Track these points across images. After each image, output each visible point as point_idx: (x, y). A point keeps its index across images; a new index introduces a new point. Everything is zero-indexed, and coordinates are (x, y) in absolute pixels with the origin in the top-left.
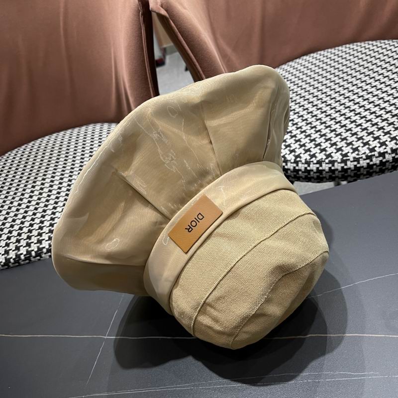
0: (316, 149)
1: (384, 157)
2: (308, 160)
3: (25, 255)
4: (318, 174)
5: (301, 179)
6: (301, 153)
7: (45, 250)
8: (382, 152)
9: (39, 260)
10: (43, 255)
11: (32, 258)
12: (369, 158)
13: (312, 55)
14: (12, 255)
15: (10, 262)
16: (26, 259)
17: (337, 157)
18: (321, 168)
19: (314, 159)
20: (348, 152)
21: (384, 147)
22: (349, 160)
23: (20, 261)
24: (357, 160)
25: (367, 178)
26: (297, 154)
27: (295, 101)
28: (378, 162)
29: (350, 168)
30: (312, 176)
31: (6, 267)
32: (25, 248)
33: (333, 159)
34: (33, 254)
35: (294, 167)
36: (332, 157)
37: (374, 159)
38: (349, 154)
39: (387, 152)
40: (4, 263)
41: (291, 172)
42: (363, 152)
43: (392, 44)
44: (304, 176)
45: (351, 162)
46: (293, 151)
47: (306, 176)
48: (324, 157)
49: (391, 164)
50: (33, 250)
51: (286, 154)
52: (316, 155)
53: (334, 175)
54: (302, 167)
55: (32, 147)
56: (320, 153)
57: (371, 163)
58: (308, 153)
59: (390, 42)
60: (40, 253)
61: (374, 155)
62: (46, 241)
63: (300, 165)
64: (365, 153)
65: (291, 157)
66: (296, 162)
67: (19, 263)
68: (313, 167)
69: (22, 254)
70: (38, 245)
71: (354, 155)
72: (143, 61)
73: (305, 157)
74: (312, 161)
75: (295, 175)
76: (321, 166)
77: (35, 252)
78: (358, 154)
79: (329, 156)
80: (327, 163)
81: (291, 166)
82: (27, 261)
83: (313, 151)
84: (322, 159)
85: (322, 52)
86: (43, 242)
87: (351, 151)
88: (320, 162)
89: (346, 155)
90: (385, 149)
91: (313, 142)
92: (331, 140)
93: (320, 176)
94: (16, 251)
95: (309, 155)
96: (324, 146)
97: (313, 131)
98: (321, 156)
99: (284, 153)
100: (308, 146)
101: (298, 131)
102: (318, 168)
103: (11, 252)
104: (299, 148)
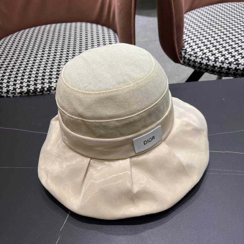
0: (228, 55)
2: (223, 61)
3: (40, 89)
4: (227, 71)
6: (219, 56)
7: (53, 88)
9: (49, 94)
10: (52, 91)
11: (44, 91)
14: (32, 88)
15: (30, 92)
16: (41, 92)
18: (230, 67)
19: (227, 61)
23: (37, 92)
26: (216, 56)
30: (223, 71)
31: (27, 95)
32: (40, 85)
33: (239, 62)
34: (46, 89)
35: (213, 64)
36: (238, 61)
40: (26, 92)
41: (211, 67)
44: (218, 71)
46: (214, 54)
48: (233, 61)
50: (46, 87)
51: (209, 56)
52: (229, 58)
53: (236, 73)
54: (218, 64)
56: (231, 58)
58: (224, 57)
60: (50, 89)
63: (217, 63)
65: (212, 58)
66: (215, 61)
67: (36, 93)
69: (38, 88)
70: (49, 84)
73: (221, 59)
74: (226, 62)
75: (212, 70)
76: (230, 65)
79: (237, 60)
80: (234, 64)
81: (211, 63)
82: (41, 93)
83: (227, 56)
84: (232, 61)
86: (53, 83)
88: (230, 63)
91: (227, 51)
92: (239, 51)
93: (228, 72)
94: (35, 86)
95: (224, 58)
96: (234, 54)
97: (227, 45)
98: (231, 60)
99: (208, 55)
100: (224, 53)
101: (218, 44)
102: (228, 67)
103: (31, 86)
104: (218, 53)
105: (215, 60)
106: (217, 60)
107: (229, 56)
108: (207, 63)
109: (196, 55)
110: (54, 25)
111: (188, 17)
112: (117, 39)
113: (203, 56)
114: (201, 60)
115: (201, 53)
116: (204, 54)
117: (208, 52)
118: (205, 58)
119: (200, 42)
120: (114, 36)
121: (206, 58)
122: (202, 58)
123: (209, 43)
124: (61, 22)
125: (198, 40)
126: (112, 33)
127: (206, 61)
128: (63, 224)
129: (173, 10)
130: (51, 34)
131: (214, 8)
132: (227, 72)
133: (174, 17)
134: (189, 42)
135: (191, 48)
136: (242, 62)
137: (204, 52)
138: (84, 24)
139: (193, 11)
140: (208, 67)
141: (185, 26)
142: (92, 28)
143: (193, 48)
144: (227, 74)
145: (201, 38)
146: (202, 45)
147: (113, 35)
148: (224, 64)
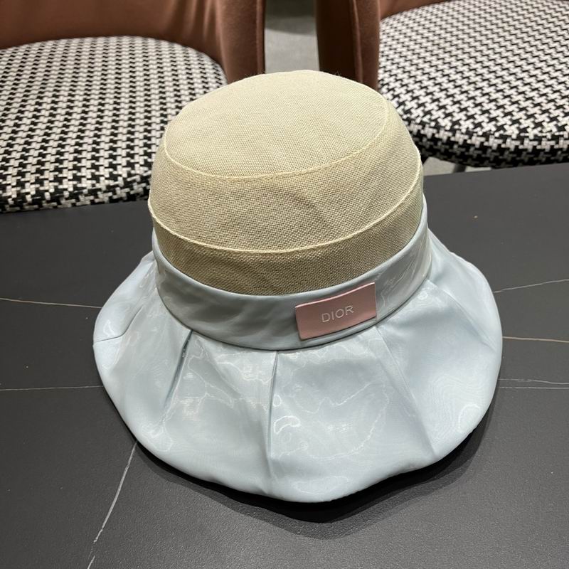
2: (470, 130)
3: (33, 196)
4: (480, 152)
6: (460, 119)
7: (66, 194)
9: (55, 207)
10: (63, 201)
11: (44, 202)
12: (555, 138)
14: (12, 192)
15: (7, 203)
16: (34, 202)
17: (512, 131)
18: (486, 144)
19: (478, 129)
20: (528, 127)
22: (528, 137)
23: (25, 204)
24: (538, 139)
26: (454, 119)
28: (565, 147)
29: (526, 150)
30: (471, 153)
32: (34, 186)
33: (507, 133)
34: (47, 195)
35: (449, 138)
36: (505, 130)
37: (561, 141)
38: (529, 130)
41: (443, 144)
42: (548, 129)
44: (458, 153)
45: (531, 140)
46: (450, 115)
47: (462, 153)
48: (494, 129)
50: (47, 191)
51: (439, 117)
52: (483, 124)
53: (501, 157)
54: (460, 138)
56: (488, 122)
57: (556, 147)
58: (472, 120)
60: (58, 197)
61: (562, 136)
62: (70, 180)
63: (458, 135)
64: (551, 131)
65: (446, 123)
66: (453, 131)
67: (22, 207)
68: (476, 141)
69: (28, 193)
70: (56, 184)
71: (536, 131)
73: (468, 125)
74: (476, 132)
75: (446, 150)
76: (487, 140)
77: (51, 194)
78: (541, 132)
79: (501, 128)
80: (496, 138)
81: (444, 135)
82: (36, 206)
83: (479, 119)
84: (490, 131)
86: (65, 181)
87: (532, 126)
88: (486, 135)
89: (525, 130)
91: (479, 108)
92: (504, 108)
93: (482, 156)
94: (19, 188)
95: (473, 123)
96: (494, 114)
97: (478, 93)
98: (489, 127)
99: (437, 116)
100: (472, 111)
101: (457, 91)
102: (482, 143)
103: (9, 187)
104: (459, 113)
105: (452, 127)
106: (456, 127)
107: (484, 118)
108: (433, 135)
109: (408, 115)
110: (63, 42)
111: (388, 29)
112: (222, 77)
113: (426, 119)
114: (420, 127)
115: (420, 112)
116: (426, 113)
117: (436, 108)
118: (429, 124)
119: (417, 86)
120: (214, 71)
121: (433, 124)
122: (423, 124)
123: (437, 88)
124: (82, 35)
125: (411, 80)
126: (210, 63)
127: (431, 130)
128: (102, 525)
129: (356, 8)
130: (56, 63)
131: (446, 10)
132: (479, 155)
133: (358, 26)
134: (392, 86)
135: (396, 99)
136: (513, 133)
137: (427, 110)
138: (138, 41)
139: (398, 16)
140: (436, 144)
141: (381, 50)
142: (158, 50)
143: (401, 100)
144: (479, 162)
145: (419, 78)
146: (422, 92)
147: (211, 67)
148: (474, 138)
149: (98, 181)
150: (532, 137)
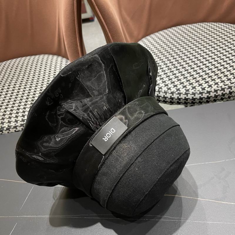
1: (210, 94)
2: (166, 91)
5: (161, 101)
6: (162, 86)
7: (5, 129)
8: (209, 91)
12: (201, 93)
13: (178, 27)
17: (183, 91)
18: (172, 97)
19: (169, 90)
20: (190, 89)
21: (210, 88)
22: (189, 93)
24: (194, 94)
25: (199, 105)
26: (160, 87)
27: (164, 54)
28: (206, 97)
29: (189, 98)
30: (167, 100)
35: (158, 94)
36: (180, 91)
37: (204, 94)
38: (190, 90)
39: (211, 91)
42: (198, 89)
43: (225, 26)
45: (191, 95)
46: (158, 84)
47: (164, 100)
49: (213, 98)
52: (171, 88)
53: (180, 102)
55: (5, 65)
57: (202, 97)
59: (225, 25)
60: (2, 130)
61: (204, 92)
62: (7, 123)
63: (161, 93)
64: (199, 90)
65: (156, 88)
68: (169, 95)
70: (1, 125)
71: (193, 91)
72: (74, 20)
73: (165, 89)
74: (168, 92)
75: (158, 99)
76: (173, 95)
78: (195, 91)
79: (178, 90)
80: (176, 94)
83: (170, 86)
84: (174, 91)
85: (184, 26)
87: (191, 88)
88: (172, 93)
89: (188, 90)
90: (211, 89)
91: (171, 81)
92: (181, 81)
95: (167, 88)
96: (176, 83)
97: (171, 74)
98: (174, 89)
100: (167, 83)
101: (163, 73)
104: (162, 83)
105: (158, 90)
106: (160, 90)
107: (172, 86)
110: (19, 60)
130: (13, 70)
131: (168, 32)
132: (171, 101)
136: (183, 92)
138: (46, 57)
139: (148, 37)
142: (52, 61)
144: (172, 103)
148: (168, 94)
149: (17, 123)
150: (191, 93)
